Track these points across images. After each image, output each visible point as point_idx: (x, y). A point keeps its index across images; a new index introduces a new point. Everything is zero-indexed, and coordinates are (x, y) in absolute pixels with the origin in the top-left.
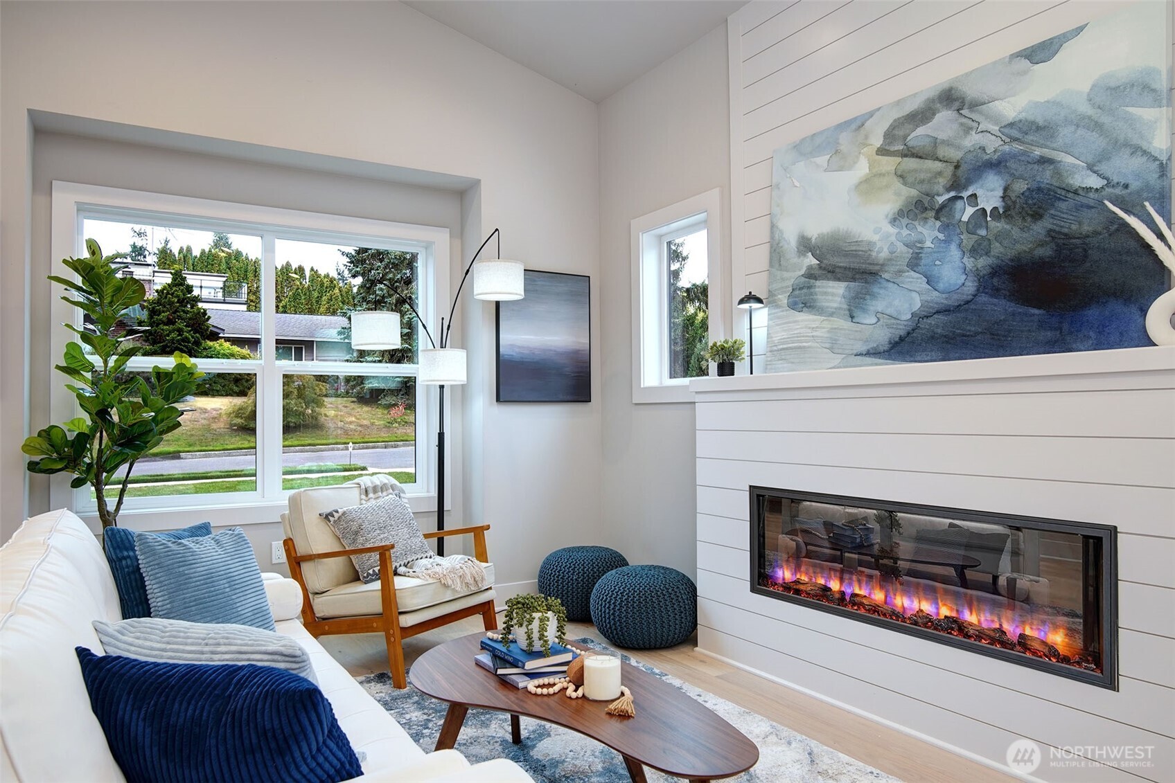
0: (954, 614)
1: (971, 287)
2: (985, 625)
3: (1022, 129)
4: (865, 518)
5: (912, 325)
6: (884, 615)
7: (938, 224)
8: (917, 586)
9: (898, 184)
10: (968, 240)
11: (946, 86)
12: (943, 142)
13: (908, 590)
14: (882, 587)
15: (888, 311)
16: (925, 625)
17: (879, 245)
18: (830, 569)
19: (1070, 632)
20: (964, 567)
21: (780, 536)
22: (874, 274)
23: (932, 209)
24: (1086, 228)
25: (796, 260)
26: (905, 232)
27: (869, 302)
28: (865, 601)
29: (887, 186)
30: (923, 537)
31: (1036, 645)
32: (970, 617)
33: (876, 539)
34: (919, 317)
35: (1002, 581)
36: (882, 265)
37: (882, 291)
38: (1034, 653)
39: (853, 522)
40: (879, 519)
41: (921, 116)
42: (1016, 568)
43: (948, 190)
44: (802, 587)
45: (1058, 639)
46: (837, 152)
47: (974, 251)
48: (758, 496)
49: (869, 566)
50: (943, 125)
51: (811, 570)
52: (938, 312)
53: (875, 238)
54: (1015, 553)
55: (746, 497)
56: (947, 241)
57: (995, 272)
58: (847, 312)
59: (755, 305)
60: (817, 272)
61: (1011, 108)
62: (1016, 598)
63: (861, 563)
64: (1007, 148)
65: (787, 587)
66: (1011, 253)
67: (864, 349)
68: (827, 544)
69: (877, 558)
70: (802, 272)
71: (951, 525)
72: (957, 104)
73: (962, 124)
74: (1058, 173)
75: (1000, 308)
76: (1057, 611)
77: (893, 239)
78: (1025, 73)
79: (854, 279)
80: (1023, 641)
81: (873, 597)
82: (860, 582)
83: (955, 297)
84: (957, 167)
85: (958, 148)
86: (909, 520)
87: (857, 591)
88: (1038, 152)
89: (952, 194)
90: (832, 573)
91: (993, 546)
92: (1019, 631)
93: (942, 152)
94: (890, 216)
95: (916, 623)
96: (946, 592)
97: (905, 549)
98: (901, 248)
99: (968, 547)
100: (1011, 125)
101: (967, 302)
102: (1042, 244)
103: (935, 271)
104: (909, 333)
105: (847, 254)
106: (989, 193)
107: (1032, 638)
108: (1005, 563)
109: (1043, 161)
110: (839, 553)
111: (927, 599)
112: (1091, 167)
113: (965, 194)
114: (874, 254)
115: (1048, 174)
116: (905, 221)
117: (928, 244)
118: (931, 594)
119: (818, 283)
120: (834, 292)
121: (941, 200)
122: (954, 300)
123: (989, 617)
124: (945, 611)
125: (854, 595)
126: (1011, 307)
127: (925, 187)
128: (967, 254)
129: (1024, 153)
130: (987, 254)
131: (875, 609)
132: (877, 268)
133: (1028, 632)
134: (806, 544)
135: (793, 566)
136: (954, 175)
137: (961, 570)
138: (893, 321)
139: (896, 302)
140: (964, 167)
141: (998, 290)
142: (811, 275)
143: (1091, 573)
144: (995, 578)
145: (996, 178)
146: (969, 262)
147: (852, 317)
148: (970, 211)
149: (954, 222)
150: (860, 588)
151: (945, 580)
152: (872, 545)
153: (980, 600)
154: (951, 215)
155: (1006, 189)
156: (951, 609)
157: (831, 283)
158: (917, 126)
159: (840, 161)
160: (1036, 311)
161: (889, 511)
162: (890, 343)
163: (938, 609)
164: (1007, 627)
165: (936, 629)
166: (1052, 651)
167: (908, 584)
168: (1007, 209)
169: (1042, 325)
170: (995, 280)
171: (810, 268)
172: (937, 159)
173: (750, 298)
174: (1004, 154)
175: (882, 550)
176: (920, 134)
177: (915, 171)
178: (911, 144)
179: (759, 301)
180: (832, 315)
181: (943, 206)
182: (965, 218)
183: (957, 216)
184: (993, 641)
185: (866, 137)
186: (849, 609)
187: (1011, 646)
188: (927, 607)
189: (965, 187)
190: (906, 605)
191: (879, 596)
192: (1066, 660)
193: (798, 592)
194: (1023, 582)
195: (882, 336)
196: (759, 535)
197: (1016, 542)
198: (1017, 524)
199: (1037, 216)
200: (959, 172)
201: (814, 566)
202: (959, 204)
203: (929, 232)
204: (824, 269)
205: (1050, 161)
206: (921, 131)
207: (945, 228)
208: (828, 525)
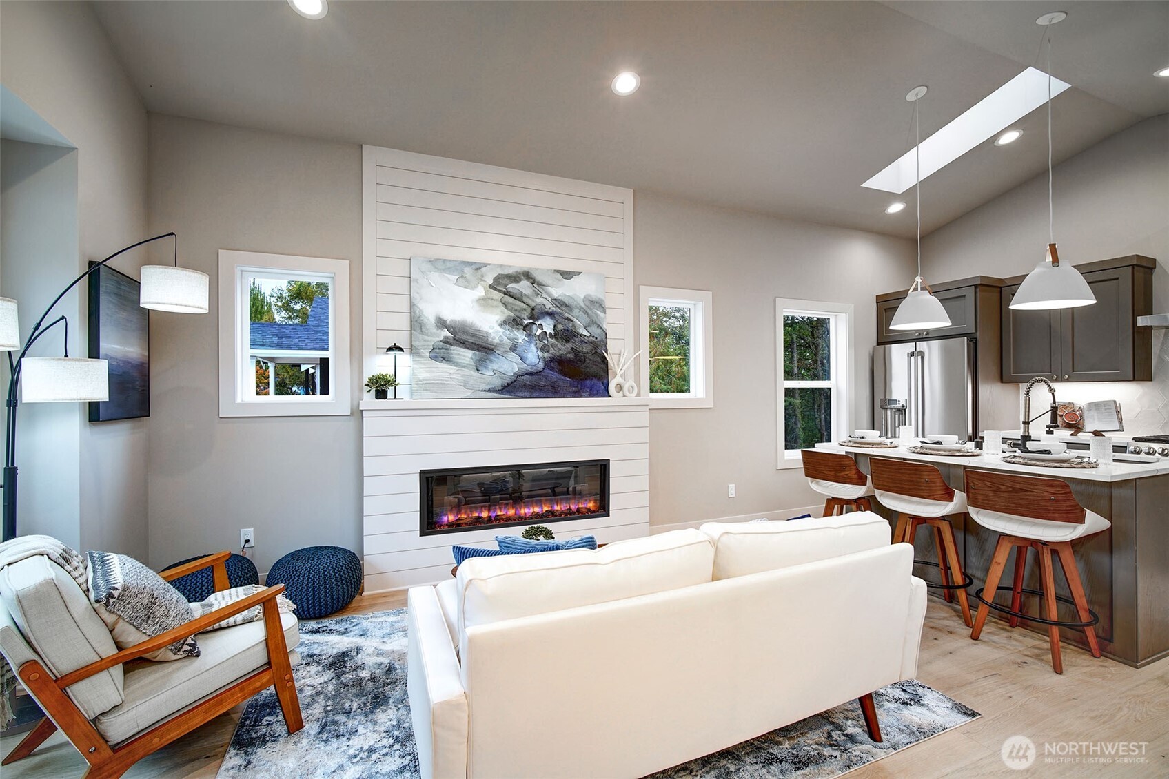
0: (550, 509)
1: (541, 365)
2: (563, 509)
3: (559, 303)
4: (504, 477)
5: (513, 379)
6: (515, 520)
7: (525, 333)
8: (532, 502)
9: (503, 308)
10: (540, 344)
11: (526, 269)
12: (525, 295)
13: (527, 505)
14: (513, 508)
15: (500, 370)
16: (536, 518)
17: (493, 335)
18: (482, 507)
19: (595, 501)
20: (554, 488)
21: (445, 498)
22: (492, 350)
23: (522, 325)
24: (585, 350)
25: (435, 331)
26: (508, 333)
27: (488, 363)
28: (503, 517)
29: (496, 307)
30: (536, 479)
31: (584, 510)
32: (557, 508)
33: (511, 485)
34: (518, 375)
35: (571, 489)
36: (496, 346)
37: (496, 359)
38: (582, 514)
39: (497, 480)
40: (512, 476)
41: (515, 278)
42: (576, 483)
43: (529, 319)
44: (462, 522)
45: (591, 505)
46: (462, 276)
47: (542, 349)
48: (427, 478)
49: (506, 499)
50: (524, 287)
51: (469, 511)
52: (527, 374)
53: (490, 331)
54: (576, 477)
55: (417, 477)
56: (530, 342)
57: (552, 360)
58: (475, 367)
59: (398, 353)
60: (452, 341)
61: (556, 292)
62: (577, 495)
63: (501, 499)
64: (554, 309)
65: (450, 524)
66: (558, 354)
67: (487, 388)
68: (480, 494)
69: (511, 494)
70: (441, 339)
71: (549, 471)
72: (532, 281)
73: (534, 291)
74: (574, 326)
75: (555, 376)
76: (591, 494)
77: (501, 334)
78: (560, 280)
79: (478, 350)
80: (578, 510)
81: (508, 513)
82: (500, 509)
83: (534, 368)
84: (533, 309)
85: (533, 301)
86: (529, 473)
87: (499, 513)
88: (566, 315)
89: (531, 321)
90: (483, 509)
91: (566, 476)
92: (577, 507)
93: (525, 300)
94: (499, 322)
95: (532, 518)
96: (546, 500)
97: (526, 486)
98: (506, 340)
99: (557, 479)
100: (556, 300)
101: (540, 371)
102: (569, 353)
103: (525, 355)
104: (512, 382)
105: (473, 336)
106: (548, 326)
107: (582, 508)
108: (572, 481)
109: (568, 319)
110: (488, 497)
111: (537, 506)
112: (585, 327)
113: (538, 323)
114: (490, 339)
115: (571, 325)
116: (507, 327)
117: (520, 341)
118: (540, 503)
119: (453, 348)
120: (466, 356)
121: (526, 322)
122: (534, 370)
123: (565, 505)
124: (546, 509)
125: (497, 516)
126: (560, 376)
127: (517, 314)
128: (539, 350)
129: (561, 314)
130: (548, 352)
131: (510, 519)
132: (493, 347)
133: (580, 506)
134: (465, 498)
135: (455, 512)
136: (531, 312)
137: (553, 490)
138: (503, 375)
139: (505, 366)
140: (536, 310)
141: (553, 368)
142: (446, 341)
143: (603, 477)
144: (568, 488)
145: (551, 320)
146: (541, 354)
147: (478, 370)
148: (539, 331)
149: (533, 334)
150: (501, 511)
151: (545, 495)
152: (508, 488)
153: (561, 499)
154: (531, 330)
155: (555, 326)
156: (549, 507)
157: (463, 349)
158: (512, 282)
159: (466, 283)
160: (569, 379)
161: (517, 470)
162: (502, 386)
163: (542, 509)
164: (572, 507)
165: (541, 518)
166: (589, 510)
167: (528, 502)
168: (555, 335)
169: (571, 385)
170: (552, 364)
171: (446, 338)
172: (523, 302)
173: (395, 348)
174: (553, 311)
175: (514, 490)
176: (513, 287)
177: (511, 303)
178: (509, 290)
179: (402, 350)
180: (464, 367)
181: (527, 326)
182: (538, 334)
183: (534, 332)
184: (566, 514)
185: (482, 276)
186: (494, 523)
187: (574, 513)
188: (537, 510)
189: (537, 320)
190: (526, 512)
191: (512, 512)
192: (594, 512)
193: (459, 525)
194: (579, 488)
195: (497, 382)
196: (428, 500)
197: (576, 473)
198: (576, 465)
199: (567, 341)
200: (534, 312)
201: (471, 508)
202: (534, 327)
203: (521, 336)
204: (457, 341)
205: (572, 321)
206: (513, 285)
207: (529, 335)
208: (481, 485)
